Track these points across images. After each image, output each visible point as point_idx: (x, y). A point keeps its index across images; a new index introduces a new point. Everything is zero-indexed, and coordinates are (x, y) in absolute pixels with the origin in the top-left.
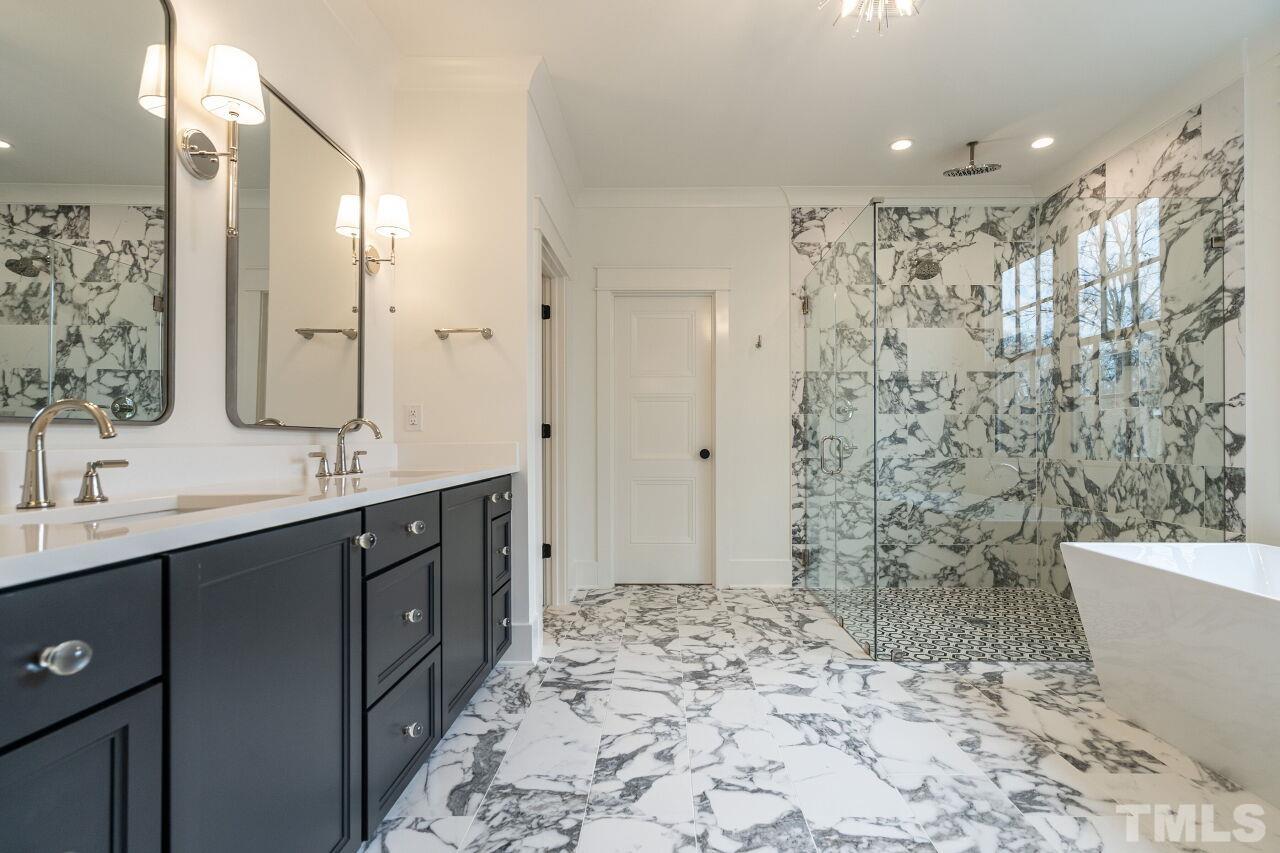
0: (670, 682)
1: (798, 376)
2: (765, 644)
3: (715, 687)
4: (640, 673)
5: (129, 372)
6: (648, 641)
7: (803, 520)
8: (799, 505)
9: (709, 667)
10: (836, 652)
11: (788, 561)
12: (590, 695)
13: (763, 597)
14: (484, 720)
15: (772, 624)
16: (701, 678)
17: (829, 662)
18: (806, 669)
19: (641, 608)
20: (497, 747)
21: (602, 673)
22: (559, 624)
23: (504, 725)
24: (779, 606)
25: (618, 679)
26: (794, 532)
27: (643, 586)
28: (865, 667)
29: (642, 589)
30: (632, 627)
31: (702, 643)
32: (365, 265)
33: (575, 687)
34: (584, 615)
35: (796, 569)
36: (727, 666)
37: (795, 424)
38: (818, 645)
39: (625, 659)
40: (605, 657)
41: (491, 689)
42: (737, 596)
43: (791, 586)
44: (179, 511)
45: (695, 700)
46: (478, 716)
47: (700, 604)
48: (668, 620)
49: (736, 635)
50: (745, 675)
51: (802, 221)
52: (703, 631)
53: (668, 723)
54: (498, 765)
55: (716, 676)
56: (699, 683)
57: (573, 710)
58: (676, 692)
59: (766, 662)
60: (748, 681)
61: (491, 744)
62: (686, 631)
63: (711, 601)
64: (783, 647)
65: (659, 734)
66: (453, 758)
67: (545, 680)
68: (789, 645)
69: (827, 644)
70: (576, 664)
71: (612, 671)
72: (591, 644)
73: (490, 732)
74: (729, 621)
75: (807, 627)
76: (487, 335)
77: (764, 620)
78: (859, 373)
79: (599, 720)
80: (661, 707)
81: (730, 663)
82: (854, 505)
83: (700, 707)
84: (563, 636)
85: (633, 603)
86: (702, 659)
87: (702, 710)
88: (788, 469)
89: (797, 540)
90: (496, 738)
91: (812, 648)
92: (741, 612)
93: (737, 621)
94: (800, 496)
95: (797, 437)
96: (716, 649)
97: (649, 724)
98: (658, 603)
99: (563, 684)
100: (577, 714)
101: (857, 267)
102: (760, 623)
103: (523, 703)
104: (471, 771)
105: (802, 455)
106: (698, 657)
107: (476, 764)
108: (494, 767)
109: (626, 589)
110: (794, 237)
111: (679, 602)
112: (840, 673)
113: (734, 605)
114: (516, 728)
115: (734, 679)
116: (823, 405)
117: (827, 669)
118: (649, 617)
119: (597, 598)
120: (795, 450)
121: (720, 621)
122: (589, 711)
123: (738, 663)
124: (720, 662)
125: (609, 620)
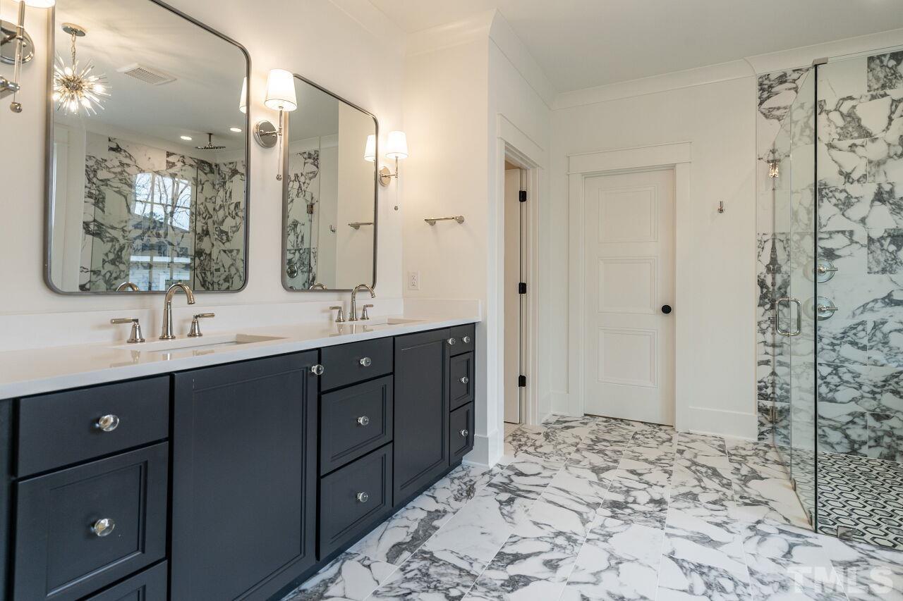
0: (588, 505)
1: (765, 238)
2: (697, 490)
3: (626, 518)
4: (568, 492)
5: (296, 250)
6: (589, 466)
7: (771, 378)
8: (767, 363)
9: (630, 499)
10: (773, 514)
11: (754, 416)
12: (519, 501)
13: (720, 446)
14: (437, 502)
15: (715, 473)
16: (617, 507)
17: (758, 522)
18: (727, 523)
19: (597, 438)
20: (436, 523)
21: (537, 486)
22: (523, 440)
23: (448, 509)
24: (733, 457)
25: (547, 493)
26: (760, 388)
27: (608, 419)
28: (798, 536)
29: (606, 422)
30: (581, 453)
31: (636, 477)
32: (379, 179)
33: (510, 492)
34: (547, 436)
35: (762, 424)
36: (648, 503)
37: (762, 284)
38: (755, 503)
39: (563, 478)
40: (546, 473)
41: (452, 480)
42: (693, 441)
43: (756, 440)
44: (237, 343)
45: (602, 526)
46: (434, 498)
47: (653, 443)
48: (615, 452)
49: (672, 477)
50: (662, 514)
51: (771, 87)
52: (640, 466)
53: (569, 539)
54: (430, 535)
55: (632, 509)
56: (613, 512)
57: (500, 509)
58: (589, 515)
59: (689, 508)
60: (661, 521)
61: (433, 519)
62: (626, 463)
63: (664, 442)
64: (715, 497)
65: (557, 545)
66: (405, 522)
67: (493, 481)
68: (722, 497)
69: (766, 503)
70: (520, 474)
71: (545, 486)
72: (541, 461)
73: (437, 511)
74: (672, 463)
75: (754, 484)
76: (460, 220)
77: (709, 468)
78: (843, 232)
79: (515, 522)
80: (570, 523)
81: (652, 501)
82: (836, 368)
83: (603, 533)
84: (522, 450)
85: (592, 432)
86: (628, 491)
87: (604, 535)
88: (754, 328)
89: (763, 396)
90: (438, 516)
91: (746, 504)
92: (688, 457)
93: (680, 464)
94: (767, 353)
95: (763, 297)
96: (646, 486)
97: (552, 535)
98: (614, 436)
99: (504, 487)
100: (502, 513)
101: (840, 122)
102: (703, 470)
103: (469, 495)
104: (411, 535)
105: (770, 314)
106: (625, 489)
107: (417, 531)
108: (427, 536)
109: (592, 419)
110: (761, 104)
111: (633, 438)
112: (765, 536)
113: (685, 448)
114: (454, 513)
115: (648, 515)
116: (794, 265)
117: (752, 528)
118: (600, 446)
119: (564, 424)
120: (762, 310)
121: (662, 461)
122: (512, 513)
123: (660, 502)
124: (643, 497)
125: (564, 443)
